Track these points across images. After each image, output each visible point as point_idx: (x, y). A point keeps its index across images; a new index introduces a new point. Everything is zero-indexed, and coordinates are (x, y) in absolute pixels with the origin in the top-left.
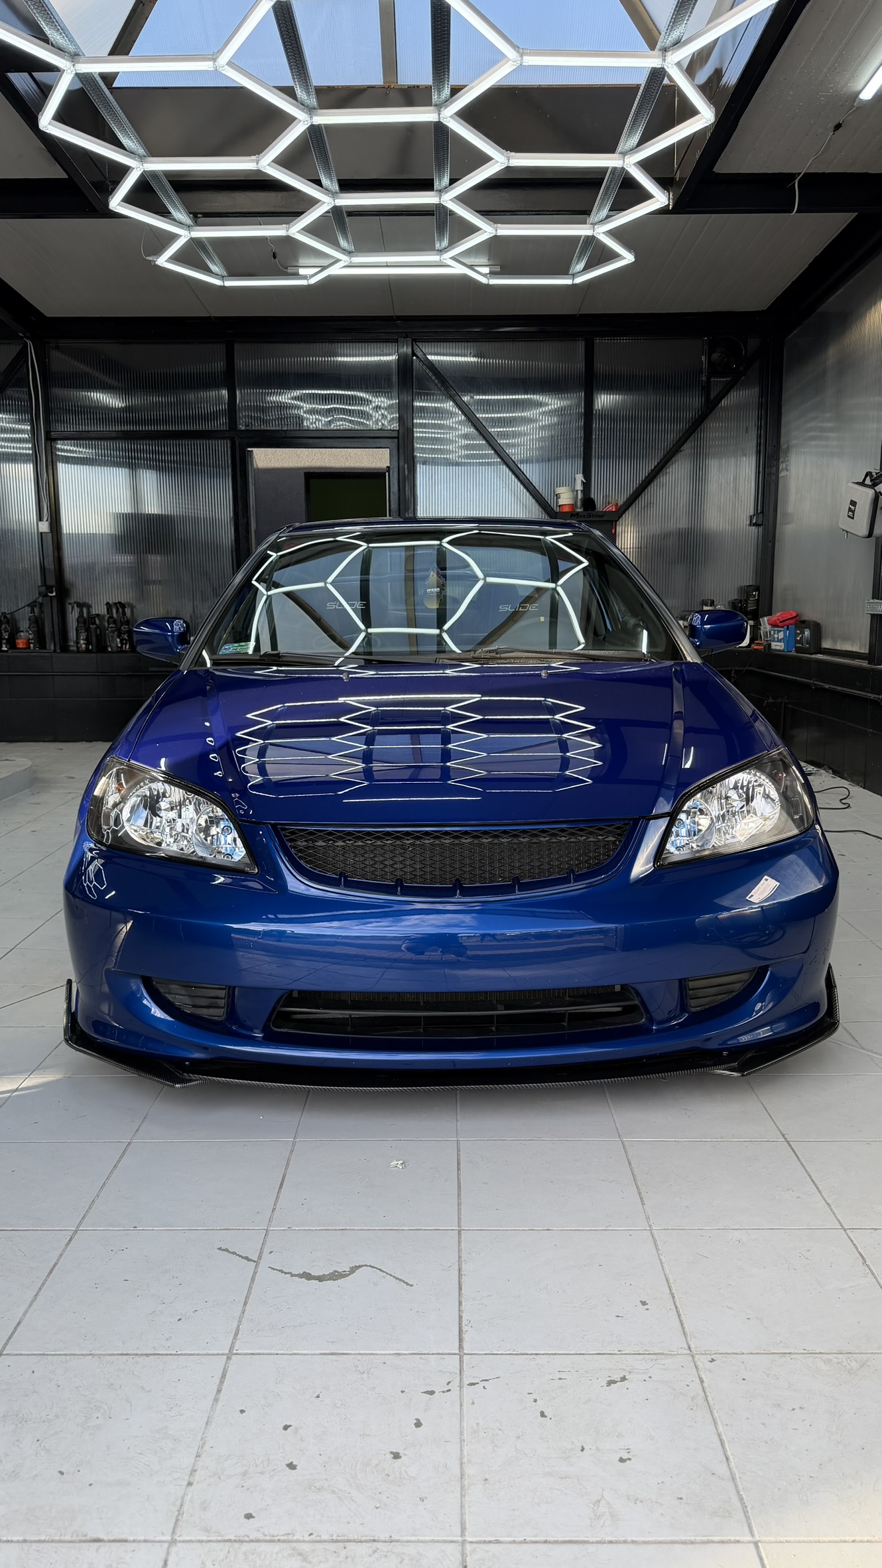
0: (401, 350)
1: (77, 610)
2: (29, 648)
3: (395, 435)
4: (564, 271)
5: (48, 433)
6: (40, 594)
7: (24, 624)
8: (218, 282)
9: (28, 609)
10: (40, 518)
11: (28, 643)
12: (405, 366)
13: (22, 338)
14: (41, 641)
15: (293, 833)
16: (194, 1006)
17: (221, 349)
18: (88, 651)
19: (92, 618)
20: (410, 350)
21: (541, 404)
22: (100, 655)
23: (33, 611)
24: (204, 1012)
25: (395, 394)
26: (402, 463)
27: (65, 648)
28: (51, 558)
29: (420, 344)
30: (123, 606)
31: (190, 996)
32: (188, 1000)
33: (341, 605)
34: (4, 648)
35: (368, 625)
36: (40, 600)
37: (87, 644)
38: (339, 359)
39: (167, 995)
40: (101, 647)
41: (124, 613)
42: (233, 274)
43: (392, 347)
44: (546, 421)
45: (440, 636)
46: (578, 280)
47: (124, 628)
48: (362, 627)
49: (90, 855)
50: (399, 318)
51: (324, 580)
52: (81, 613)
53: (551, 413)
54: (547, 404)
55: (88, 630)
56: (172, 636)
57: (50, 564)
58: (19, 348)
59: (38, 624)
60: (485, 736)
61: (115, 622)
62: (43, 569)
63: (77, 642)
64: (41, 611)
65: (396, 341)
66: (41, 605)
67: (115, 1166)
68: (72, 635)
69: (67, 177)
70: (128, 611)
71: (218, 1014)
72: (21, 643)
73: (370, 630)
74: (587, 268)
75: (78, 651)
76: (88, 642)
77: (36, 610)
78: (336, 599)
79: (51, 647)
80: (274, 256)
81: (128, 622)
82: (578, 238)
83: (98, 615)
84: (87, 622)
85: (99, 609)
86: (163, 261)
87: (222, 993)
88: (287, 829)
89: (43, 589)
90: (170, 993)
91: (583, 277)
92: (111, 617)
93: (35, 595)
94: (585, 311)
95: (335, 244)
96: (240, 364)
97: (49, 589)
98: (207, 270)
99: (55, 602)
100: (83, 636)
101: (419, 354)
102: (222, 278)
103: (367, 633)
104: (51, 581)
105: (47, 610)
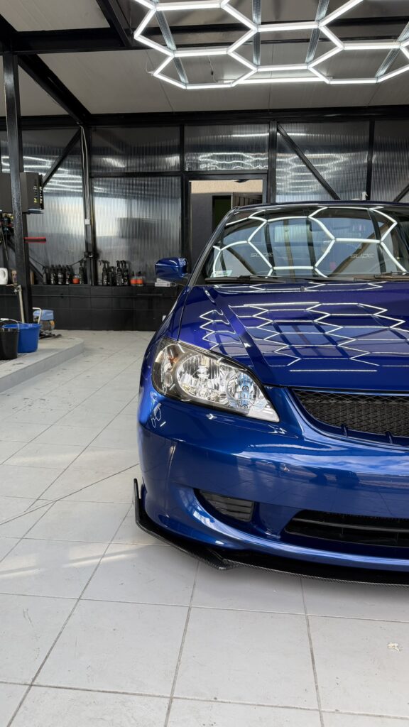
0: (271, 130)
1: (102, 264)
2: (79, 283)
3: (266, 172)
4: (372, 75)
5: (90, 174)
6: (85, 256)
7: (77, 271)
8: (183, 87)
9: (79, 264)
10: (86, 217)
11: (79, 281)
12: (272, 139)
13: (78, 125)
14: (85, 280)
15: (303, 394)
16: (228, 510)
17: (177, 129)
18: (107, 285)
19: (109, 269)
20: (276, 130)
21: (335, 159)
22: (113, 288)
23: (81, 265)
24: (236, 515)
25: (266, 153)
26: (269, 187)
27: (96, 284)
28: (90, 238)
29: (281, 125)
30: (125, 262)
31: (227, 504)
32: (225, 506)
33: (258, 255)
34: (67, 283)
35: (273, 265)
36: (85, 259)
37: (107, 282)
38: (234, 136)
39: (210, 501)
40: (114, 284)
41: (125, 266)
42: (191, 82)
43: (265, 127)
44: (336, 169)
45: (313, 271)
46: (381, 80)
47: (125, 274)
48: (270, 266)
49: (154, 400)
50: (271, 110)
51: (246, 239)
52: (105, 266)
53: (339, 165)
54: (338, 159)
55: (108, 274)
56: (179, 268)
57: (90, 241)
58: (77, 130)
59: (83, 271)
60: (341, 327)
61: (121, 271)
62: (87, 244)
63: (103, 281)
64: (85, 265)
65: (269, 123)
66: (85, 262)
67: (185, 630)
68: (100, 277)
69: (109, 26)
70: (127, 265)
71: (246, 517)
72: (75, 281)
73: (275, 268)
74: (387, 72)
75: (103, 285)
76: (108, 280)
77: (83, 264)
78: (256, 252)
79: (90, 282)
80: (212, 73)
81: (127, 271)
82: (387, 51)
83: (113, 267)
84: (107, 270)
85: (113, 264)
86: (157, 74)
87: (250, 504)
88: (298, 391)
89: (87, 254)
90: (212, 500)
91: (383, 77)
92: (119, 268)
93: (82, 257)
94: (373, 104)
95: (251, 61)
96: (187, 140)
97: (90, 253)
98: (179, 80)
99: (92, 260)
100: (105, 277)
101: (282, 131)
102: (186, 84)
103: (274, 270)
104: (90, 250)
105: (88, 264)
